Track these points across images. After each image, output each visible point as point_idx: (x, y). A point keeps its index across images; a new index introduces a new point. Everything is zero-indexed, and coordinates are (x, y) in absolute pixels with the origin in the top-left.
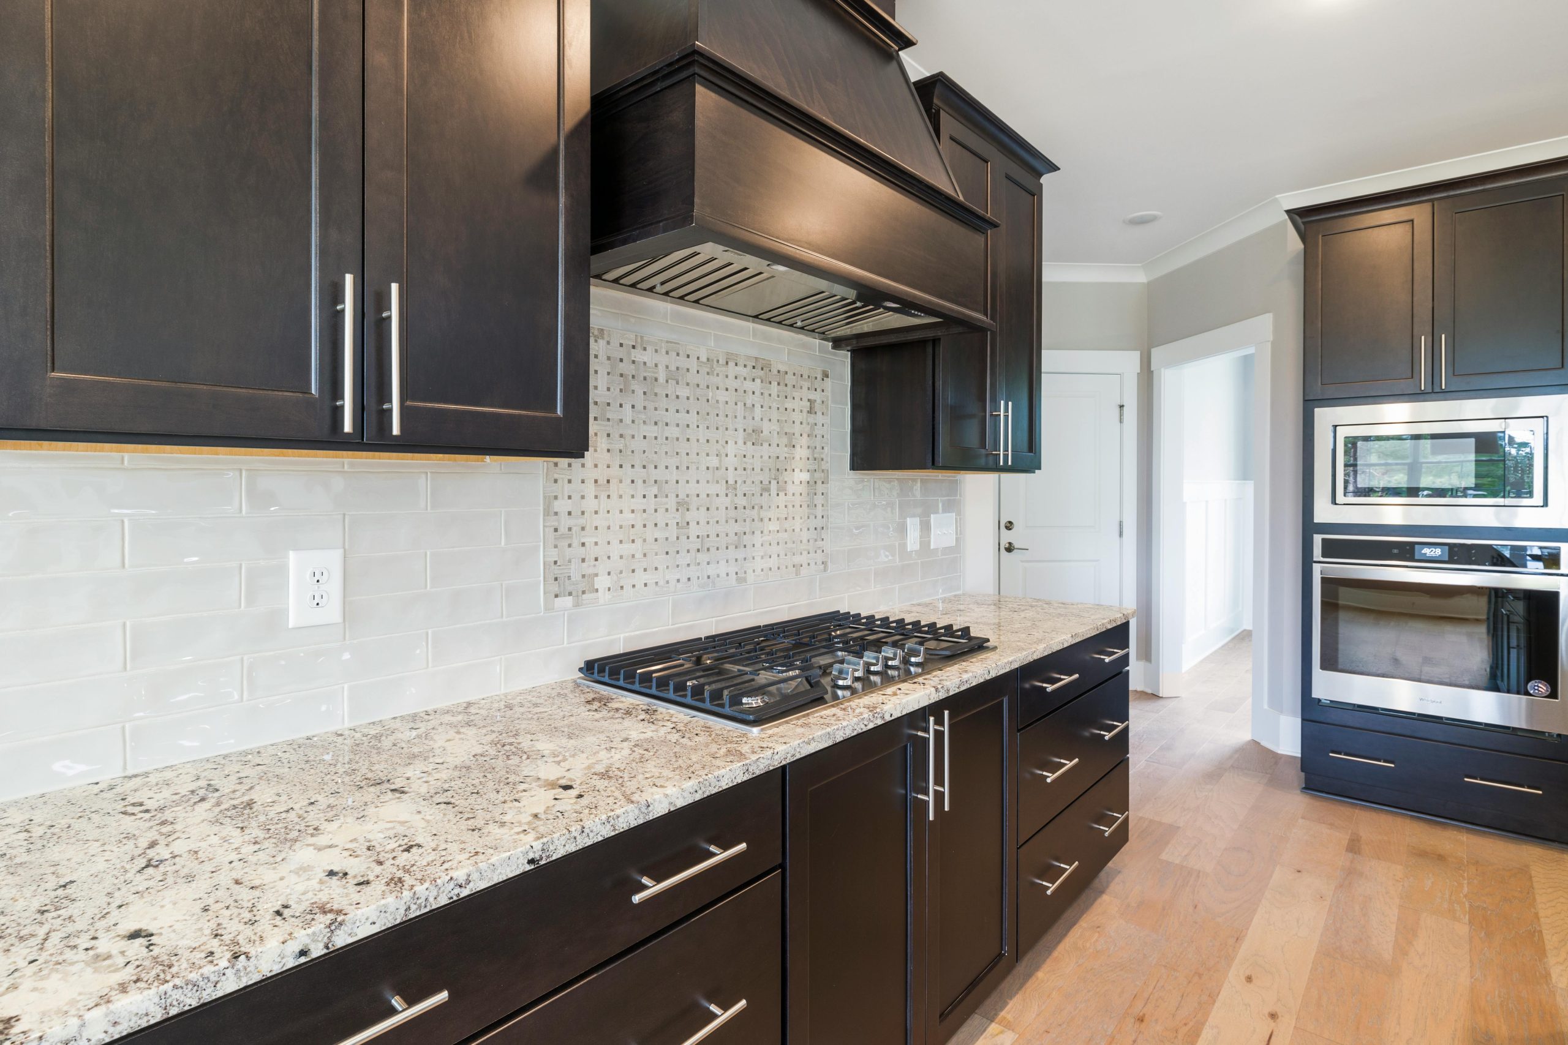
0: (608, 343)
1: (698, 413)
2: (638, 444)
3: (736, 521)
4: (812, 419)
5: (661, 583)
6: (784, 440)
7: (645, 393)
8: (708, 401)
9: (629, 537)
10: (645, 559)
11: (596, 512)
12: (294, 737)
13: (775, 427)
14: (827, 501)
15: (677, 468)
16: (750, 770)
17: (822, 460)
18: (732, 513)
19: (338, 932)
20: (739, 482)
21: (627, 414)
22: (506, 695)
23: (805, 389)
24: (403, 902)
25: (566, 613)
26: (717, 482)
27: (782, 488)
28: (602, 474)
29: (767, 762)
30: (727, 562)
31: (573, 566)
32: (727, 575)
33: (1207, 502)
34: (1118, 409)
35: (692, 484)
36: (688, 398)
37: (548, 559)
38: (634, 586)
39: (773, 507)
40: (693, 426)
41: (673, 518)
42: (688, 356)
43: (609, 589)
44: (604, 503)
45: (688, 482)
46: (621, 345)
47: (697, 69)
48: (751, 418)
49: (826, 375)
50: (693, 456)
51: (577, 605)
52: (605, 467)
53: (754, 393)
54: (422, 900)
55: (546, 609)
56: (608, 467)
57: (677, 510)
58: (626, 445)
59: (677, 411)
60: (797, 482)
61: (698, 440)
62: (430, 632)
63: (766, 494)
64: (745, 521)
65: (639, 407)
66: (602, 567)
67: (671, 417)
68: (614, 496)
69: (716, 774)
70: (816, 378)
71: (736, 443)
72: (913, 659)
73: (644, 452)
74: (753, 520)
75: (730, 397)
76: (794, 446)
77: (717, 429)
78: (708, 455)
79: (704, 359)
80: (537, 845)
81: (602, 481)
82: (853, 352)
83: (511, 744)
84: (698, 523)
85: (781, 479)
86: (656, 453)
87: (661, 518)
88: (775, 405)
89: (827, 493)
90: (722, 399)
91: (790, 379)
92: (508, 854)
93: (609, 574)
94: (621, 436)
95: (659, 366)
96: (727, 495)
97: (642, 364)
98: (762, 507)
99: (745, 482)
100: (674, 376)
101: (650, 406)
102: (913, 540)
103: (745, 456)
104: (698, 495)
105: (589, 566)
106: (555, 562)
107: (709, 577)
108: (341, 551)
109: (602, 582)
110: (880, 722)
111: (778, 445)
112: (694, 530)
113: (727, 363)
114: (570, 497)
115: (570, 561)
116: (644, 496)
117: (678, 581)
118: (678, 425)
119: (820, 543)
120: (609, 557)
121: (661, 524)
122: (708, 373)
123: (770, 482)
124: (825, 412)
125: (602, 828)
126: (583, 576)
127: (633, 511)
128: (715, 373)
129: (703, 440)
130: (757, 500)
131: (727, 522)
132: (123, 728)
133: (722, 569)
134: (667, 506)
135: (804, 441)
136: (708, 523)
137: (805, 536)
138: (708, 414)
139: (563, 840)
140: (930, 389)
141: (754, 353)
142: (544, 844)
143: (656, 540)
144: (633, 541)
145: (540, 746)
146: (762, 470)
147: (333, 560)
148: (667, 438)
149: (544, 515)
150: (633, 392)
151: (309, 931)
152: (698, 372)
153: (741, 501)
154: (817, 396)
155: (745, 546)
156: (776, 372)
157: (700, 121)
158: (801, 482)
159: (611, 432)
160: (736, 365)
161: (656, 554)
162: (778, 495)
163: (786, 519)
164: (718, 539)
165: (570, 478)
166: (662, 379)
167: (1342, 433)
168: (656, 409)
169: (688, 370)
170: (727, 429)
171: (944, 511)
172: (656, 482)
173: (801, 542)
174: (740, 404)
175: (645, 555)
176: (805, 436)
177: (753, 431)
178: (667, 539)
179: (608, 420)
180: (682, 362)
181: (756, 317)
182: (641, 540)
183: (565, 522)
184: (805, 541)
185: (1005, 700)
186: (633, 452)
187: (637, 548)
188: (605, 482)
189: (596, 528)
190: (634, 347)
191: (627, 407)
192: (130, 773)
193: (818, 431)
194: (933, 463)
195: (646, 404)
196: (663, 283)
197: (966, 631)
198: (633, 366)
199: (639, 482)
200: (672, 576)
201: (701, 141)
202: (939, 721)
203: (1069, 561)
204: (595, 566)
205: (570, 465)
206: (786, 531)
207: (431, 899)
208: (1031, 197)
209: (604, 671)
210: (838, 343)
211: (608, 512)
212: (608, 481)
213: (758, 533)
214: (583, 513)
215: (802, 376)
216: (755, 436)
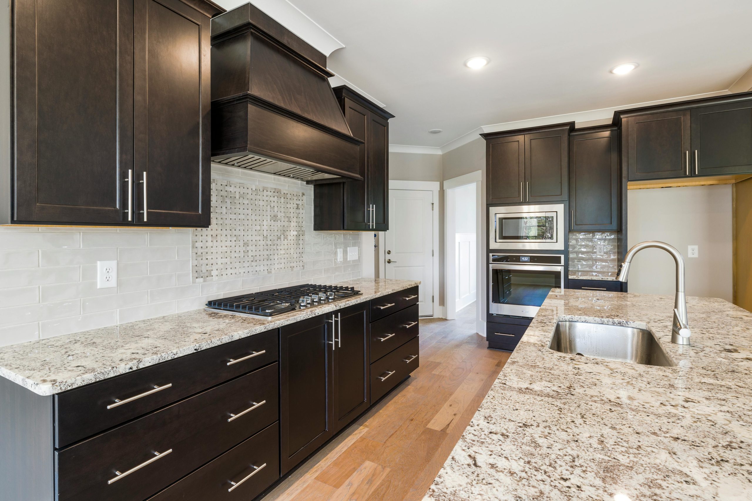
0: (216, 184)
1: (252, 210)
2: (228, 222)
3: (267, 250)
4: (298, 211)
5: (237, 273)
6: (287, 219)
7: (231, 203)
8: (256, 205)
9: (225, 256)
10: (231, 264)
11: (212, 247)
12: (100, 328)
13: (283, 214)
14: (304, 242)
15: (244, 230)
16: (267, 328)
17: (302, 227)
18: (266, 247)
19: (140, 364)
20: (268, 236)
21: (224, 210)
22: (178, 314)
23: (295, 200)
24: (158, 357)
25: (200, 284)
26: (260, 235)
27: (286, 238)
28: (214, 233)
29: (273, 326)
30: (264, 265)
31: (203, 267)
32: (264, 270)
33: (469, 242)
34: (432, 205)
35: (250, 236)
36: (248, 204)
37: (193, 264)
38: (227, 274)
39: (282, 245)
40: (250, 214)
41: (242, 249)
42: (248, 188)
43: (217, 275)
44: (215, 244)
45: (248, 235)
46: (221, 185)
47: (248, 100)
48: (273, 211)
49: (303, 194)
50: (250, 226)
51: (205, 281)
52: (215, 230)
53: (274, 202)
54: (164, 357)
55: (193, 283)
56: (217, 230)
57: (244, 246)
58: (223, 222)
59: (244, 209)
60: (292, 235)
61: (252, 220)
62: (149, 290)
63: (279, 240)
64: (271, 250)
65: (229, 208)
66: (214, 267)
67: (241, 211)
68: (219, 241)
69: (255, 328)
70: (299, 196)
71: (267, 221)
72: (330, 297)
73: (231, 224)
74: (274, 250)
75: (264, 203)
76: (290, 222)
77: (260, 215)
78: (256, 225)
79: (254, 189)
80: (197, 345)
81: (214, 235)
82: (315, 186)
83: (183, 325)
84: (252, 251)
85: (285, 234)
86: (235, 225)
87: (237, 249)
88: (283, 206)
89: (304, 240)
90: (261, 204)
91: (289, 196)
92: (189, 347)
93: (217, 270)
94: (222, 219)
95: (236, 192)
96: (263, 240)
97: (230, 192)
98: (277, 245)
99: (271, 235)
100: (242, 196)
101: (233, 207)
102: (340, 257)
103: (271, 226)
104: (252, 241)
105: (209, 267)
106: (196, 266)
107: (256, 271)
108: (116, 261)
109: (214, 273)
110: (314, 316)
111: (284, 221)
112: (250, 254)
113: (263, 191)
114: (202, 241)
115: (202, 265)
116: (231, 241)
117: (244, 272)
118: (244, 214)
119: (301, 258)
120: (217, 264)
121: (238, 251)
122: (256, 195)
123: (281, 235)
124: (303, 208)
125: (217, 342)
126: (207, 271)
127: (226, 247)
128: (259, 194)
129: (254, 220)
130: (276, 242)
131: (263, 250)
132: (39, 323)
133: (262, 268)
134: (239, 245)
135: (295, 220)
136: (256, 251)
137: (295, 256)
138: (256, 210)
139: (205, 344)
140: (342, 201)
141: (275, 187)
142: (199, 345)
143: (235, 257)
144: (226, 258)
145: (194, 325)
146: (277, 231)
147: (113, 264)
148: (239, 219)
149: (192, 248)
150: (226, 202)
151: (132, 363)
152: (252, 194)
153: (269, 243)
154: (300, 203)
155: (271, 260)
156: (283, 194)
157: (249, 116)
158: (293, 235)
159: (217, 217)
160: (267, 191)
161: (236, 263)
162: (284, 240)
163: (287, 249)
164: (260, 257)
165: (202, 234)
166: (237, 197)
167: (499, 216)
168: (235, 208)
169: (248, 194)
170: (263, 215)
171: (353, 246)
172: (235, 235)
173: (294, 258)
174: (269, 206)
175: (231, 263)
176: (295, 217)
177: (274, 216)
178: (240, 257)
179: (217, 213)
180: (245, 191)
181: (275, 174)
182: (229, 257)
183: (200, 251)
184: (295, 258)
185: (365, 312)
186: (226, 224)
187: (228, 260)
188: (216, 236)
189: (212, 253)
190: (226, 185)
191: (224, 208)
192: (41, 338)
193: (300, 216)
194: (343, 228)
195: (231, 206)
196: (237, 163)
197: (352, 288)
198: (226, 193)
199: (229, 236)
200: (242, 271)
201: (250, 123)
202: (336, 317)
203: (413, 266)
204: (211, 267)
205: (202, 230)
206: (287, 254)
207: (166, 357)
208: (384, 127)
209: (216, 304)
210: (308, 182)
211: (217, 247)
212: (217, 235)
213: (276, 255)
214: (207, 247)
215: (293, 195)
216: (275, 218)
